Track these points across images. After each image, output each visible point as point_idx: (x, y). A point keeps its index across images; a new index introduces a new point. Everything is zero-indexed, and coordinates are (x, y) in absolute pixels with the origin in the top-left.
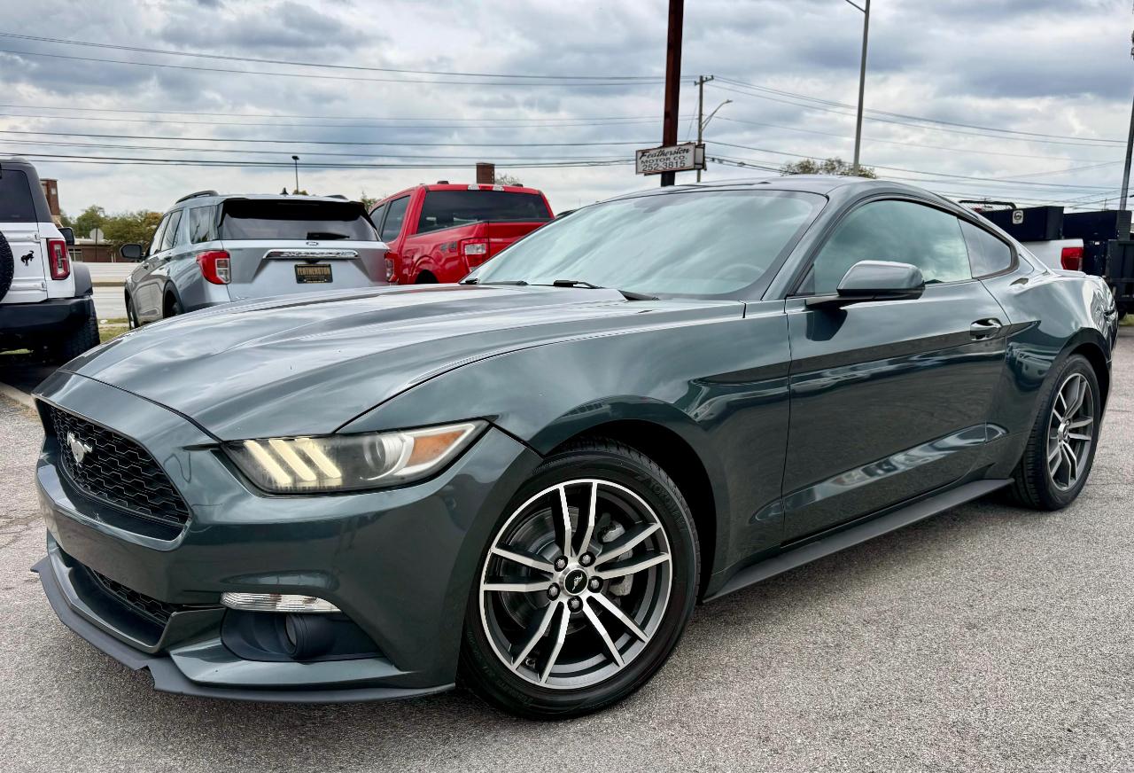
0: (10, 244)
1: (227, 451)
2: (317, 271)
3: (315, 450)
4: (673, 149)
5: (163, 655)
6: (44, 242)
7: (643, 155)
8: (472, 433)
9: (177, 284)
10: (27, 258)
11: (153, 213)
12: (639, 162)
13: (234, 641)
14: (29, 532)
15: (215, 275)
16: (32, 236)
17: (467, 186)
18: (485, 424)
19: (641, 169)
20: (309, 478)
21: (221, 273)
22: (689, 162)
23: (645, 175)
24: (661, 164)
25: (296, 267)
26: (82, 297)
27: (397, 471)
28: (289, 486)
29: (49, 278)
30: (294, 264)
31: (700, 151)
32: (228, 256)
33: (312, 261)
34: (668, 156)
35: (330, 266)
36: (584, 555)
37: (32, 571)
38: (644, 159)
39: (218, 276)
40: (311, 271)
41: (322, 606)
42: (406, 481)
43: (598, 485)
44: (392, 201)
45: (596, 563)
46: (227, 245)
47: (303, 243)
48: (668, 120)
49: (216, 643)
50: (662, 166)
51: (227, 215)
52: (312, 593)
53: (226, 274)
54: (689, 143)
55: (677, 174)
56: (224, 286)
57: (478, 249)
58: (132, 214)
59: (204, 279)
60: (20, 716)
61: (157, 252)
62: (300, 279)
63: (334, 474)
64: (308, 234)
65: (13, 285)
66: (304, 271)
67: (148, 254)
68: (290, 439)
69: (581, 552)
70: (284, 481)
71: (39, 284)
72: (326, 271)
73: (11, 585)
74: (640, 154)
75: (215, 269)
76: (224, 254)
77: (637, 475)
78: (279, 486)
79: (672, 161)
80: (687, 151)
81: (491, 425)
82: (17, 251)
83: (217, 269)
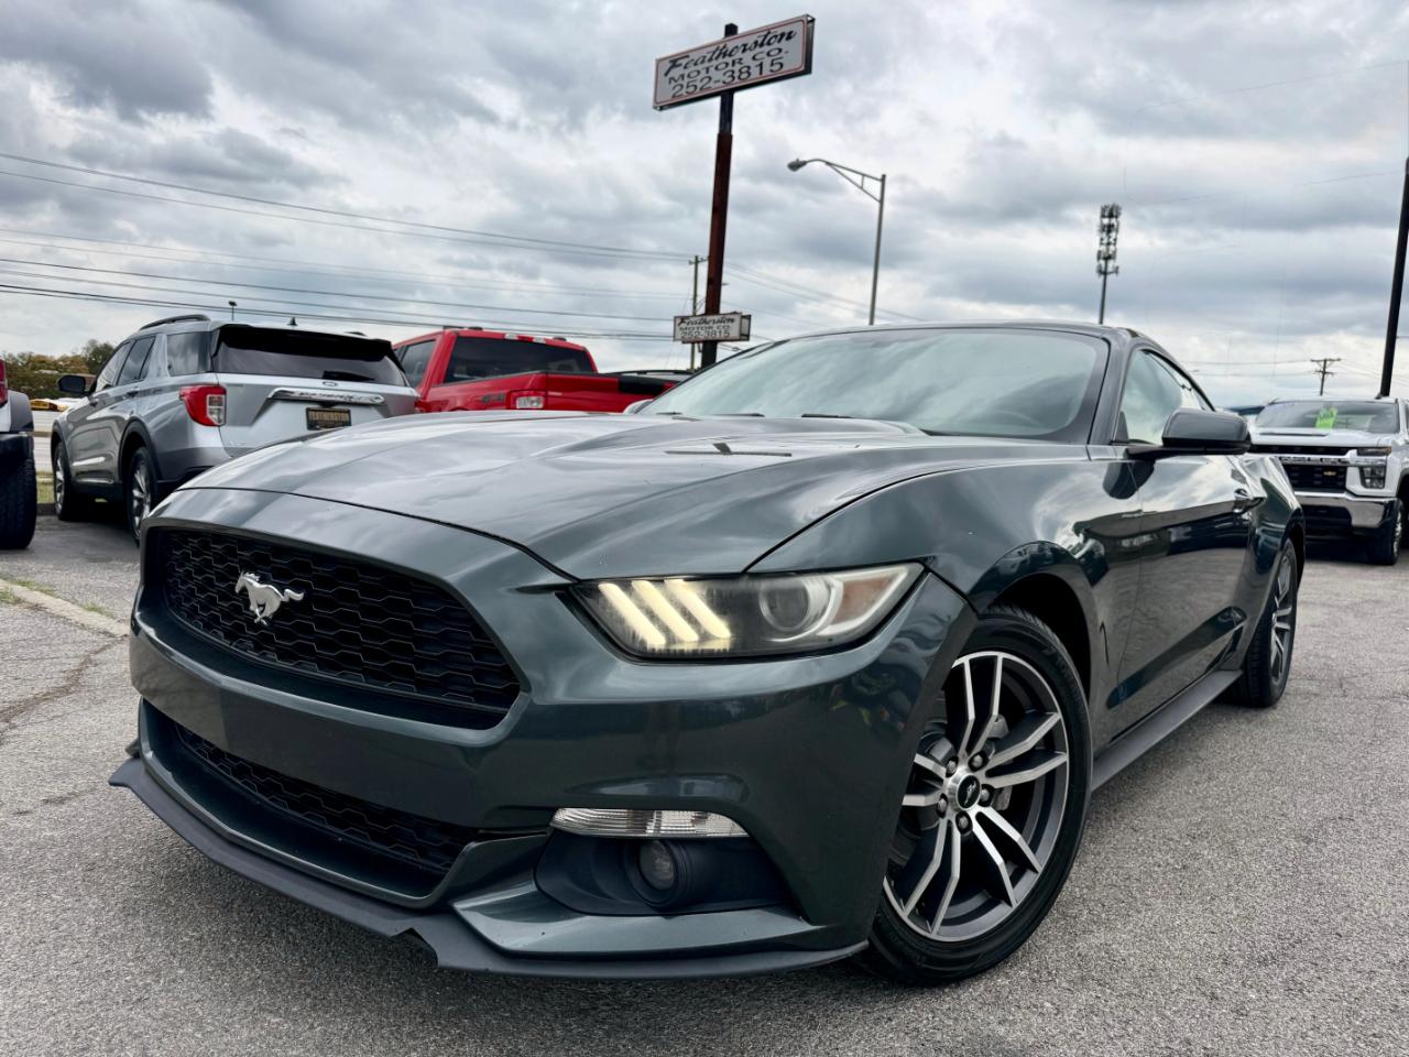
1: (578, 595)
2: (333, 417)
3: (693, 596)
4: (716, 318)
5: (442, 910)
8: (904, 581)
9: (149, 425)
11: (39, 357)
12: (678, 328)
13: (556, 884)
14: (15, 732)
15: (205, 413)
17: (504, 335)
18: (919, 568)
19: (679, 336)
20: (688, 639)
21: (212, 413)
22: (734, 332)
23: (684, 343)
24: (702, 332)
25: (308, 410)
26: (17, 432)
27: (821, 629)
28: (663, 648)
30: (304, 407)
31: (745, 321)
32: (224, 392)
33: (327, 405)
34: (711, 324)
35: (348, 412)
36: (975, 755)
37: (111, 784)
38: (683, 325)
39: (209, 416)
40: (326, 416)
41: (719, 826)
42: (835, 642)
43: (1004, 660)
44: (408, 346)
45: (989, 767)
46: (223, 379)
47: (319, 383)
48: (711, 287)
49: (531, 888)
50: (703, 335)
51: (223, 345)
52: (703, 807)
53: (219, 414)
54: (735, 313)
55: (719, 346)
56: (217, 428)
57: (532, 402)
58: (10, 355)
59: (190, 419)
60: (137, 1014)
61: (107, 387)
62: (312, 425)
63: (721, 634)
64: (325, 372)
66: (316, 416)
67: (93, 389)
68: (658, 580)
69: (974, 752)
70: (655, 640)
72: (345, 417)
73: (23, 808)
75: (205, 408)
76: (219, 389)
77: (1045, 648)
78: (649, 647)
79: (714, 329)
80: (732, 321)
81: (927, 570)
83: (208, 407)
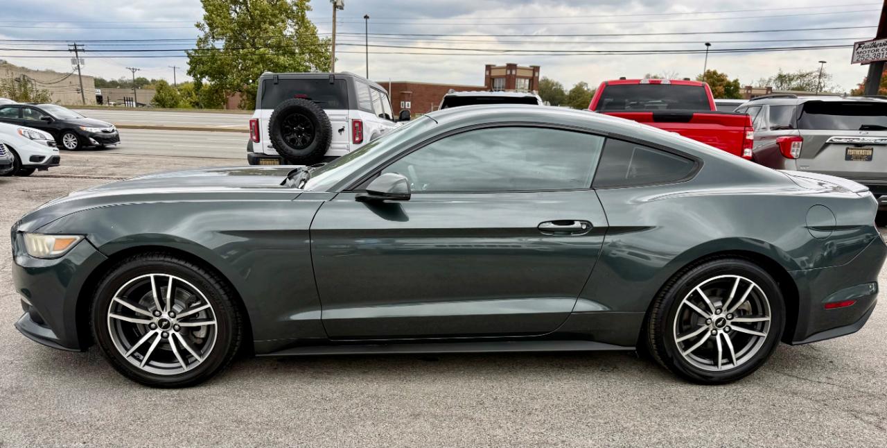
0: (331, 122)
6: (350, 121)
7: (860, 47)
10: (341, 130)
16: (344, 117)
29: (351, 143)
65: (332, 145)
71: (345, 146)
74: (857, 46)
82: (335, 126)
